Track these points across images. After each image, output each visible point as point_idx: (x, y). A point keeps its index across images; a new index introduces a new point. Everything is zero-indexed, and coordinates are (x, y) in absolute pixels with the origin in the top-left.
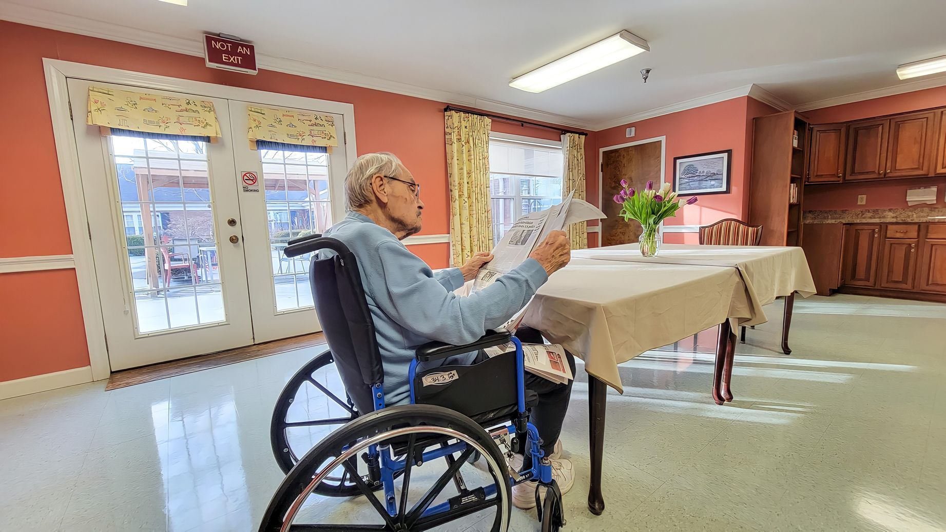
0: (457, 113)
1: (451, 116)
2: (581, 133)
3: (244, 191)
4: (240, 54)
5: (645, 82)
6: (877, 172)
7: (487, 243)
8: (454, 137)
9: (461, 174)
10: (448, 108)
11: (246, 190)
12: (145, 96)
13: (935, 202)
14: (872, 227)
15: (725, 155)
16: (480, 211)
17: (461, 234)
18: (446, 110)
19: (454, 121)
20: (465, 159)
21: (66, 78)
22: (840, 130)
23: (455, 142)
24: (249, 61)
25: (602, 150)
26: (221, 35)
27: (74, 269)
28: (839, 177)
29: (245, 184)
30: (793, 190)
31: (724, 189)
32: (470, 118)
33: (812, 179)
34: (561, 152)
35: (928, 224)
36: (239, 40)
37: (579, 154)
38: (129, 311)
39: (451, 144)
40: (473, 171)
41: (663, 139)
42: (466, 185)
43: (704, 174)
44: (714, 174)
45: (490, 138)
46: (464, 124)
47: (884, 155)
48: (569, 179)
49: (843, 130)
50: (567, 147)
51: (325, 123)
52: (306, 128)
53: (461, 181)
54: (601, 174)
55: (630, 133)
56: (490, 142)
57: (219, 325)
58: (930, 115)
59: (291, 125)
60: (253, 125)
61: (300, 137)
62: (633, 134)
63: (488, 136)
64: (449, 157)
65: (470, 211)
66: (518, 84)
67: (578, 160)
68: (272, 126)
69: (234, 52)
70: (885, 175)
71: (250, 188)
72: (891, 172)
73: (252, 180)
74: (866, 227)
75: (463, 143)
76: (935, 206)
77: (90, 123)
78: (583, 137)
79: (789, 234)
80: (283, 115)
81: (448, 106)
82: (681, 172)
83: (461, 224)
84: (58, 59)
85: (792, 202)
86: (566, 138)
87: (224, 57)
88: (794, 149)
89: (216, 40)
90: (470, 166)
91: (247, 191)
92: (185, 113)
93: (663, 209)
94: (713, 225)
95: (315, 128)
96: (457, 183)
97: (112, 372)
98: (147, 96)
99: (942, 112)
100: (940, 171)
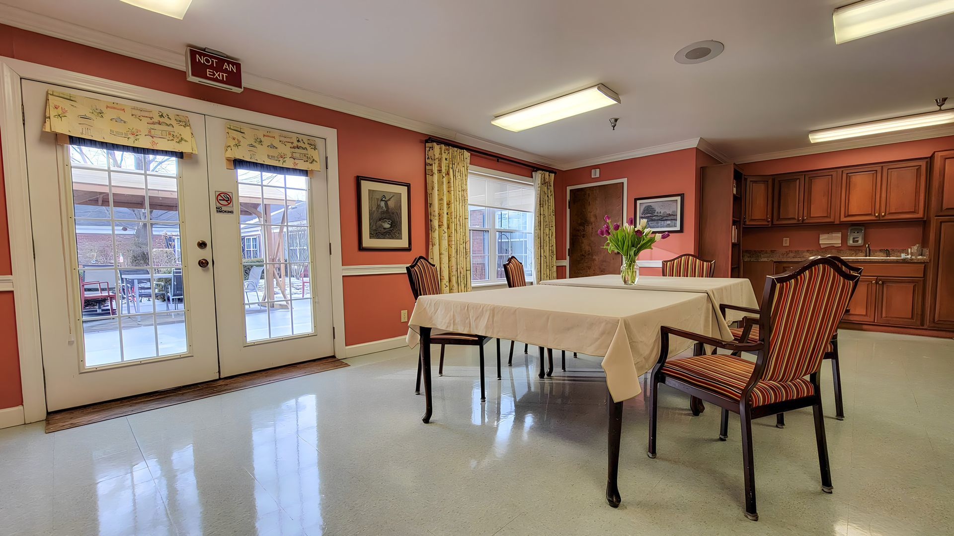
0: (438, 145)
1: (432, 148)
2: (551, 171)
3: (217, 211)
4: (226, 71)
5: (614, 129)
6: (797, 218)
7: (465, 274)
8: (435, 168)
9: (441, 204)
10: (430, 139)
11: (219, 210)
12: (113, 105)
13: (841, 245)
15: (679, 198)
16: (458, 242)
17: (440, 264)
18: (427, 141)
19: (435, 153)
20: (445, 190)
21: (21, 79)
22: (768, 181)
23: (436, 172)
24: (235, 78)
25: (569, 188)
26: (206, 50)
27: (12, 292)
28: (768, 222)
29: (218, 205)
30: (734, 231)
31: (678, 228)
32: (451, 150)
33: (747, 223)
34: (532, 188)
36: (225, 56)
37: (549, 191)
38: (75, 342)
39: (432, 175)
40: (453, 202)
41: (625, 180)
42: (445, 216)
43: (661, 214)
44: (670, 215)
45: (469, 171)
46: (444, 156)
47: (801, 204)
48: (540, 214)
49: (770, 182)
50: (539, 184)
51: (307, 146)
52: (286, 150)
53: (441, 212)
54: (568, 210)
55: (596, 173)
56: (468, 175)
57: (180, 357)
58: (834, 174)
59: (272, 147)
60: (232, 143)
61: (281, 159)
62: (598, 175)
63: (467, 169)
64: (429, 187)
65: (449, 241)
66: (501, 123)
67: (548, 196)
68: (252, 146)
69: (219, 68)
70: (803, 221)
71: (224, 208)
73: (227, 201)
75: (444, 175)
76: (840, 249)
77: (48, 129)
78: (553, 175)
79: (732, 269)
80: (264, 136)
81: (430, 138)
82: (641, 212)
83: (440, 255)
84: (13, 57)
85: (733, 241)
86: (538, 176)
87: (208, 73)
88: (734, 196)
89: (201, 55)
90: (449, 197)
91: (221, 212)
92: (157, 126)
93: (642, 243)
94: (674, 260)
95: (296, 150)
96: (436, 213)
97: (48, 414)
98: (115, 105)
99: (842, 171)
100: (843, 219)
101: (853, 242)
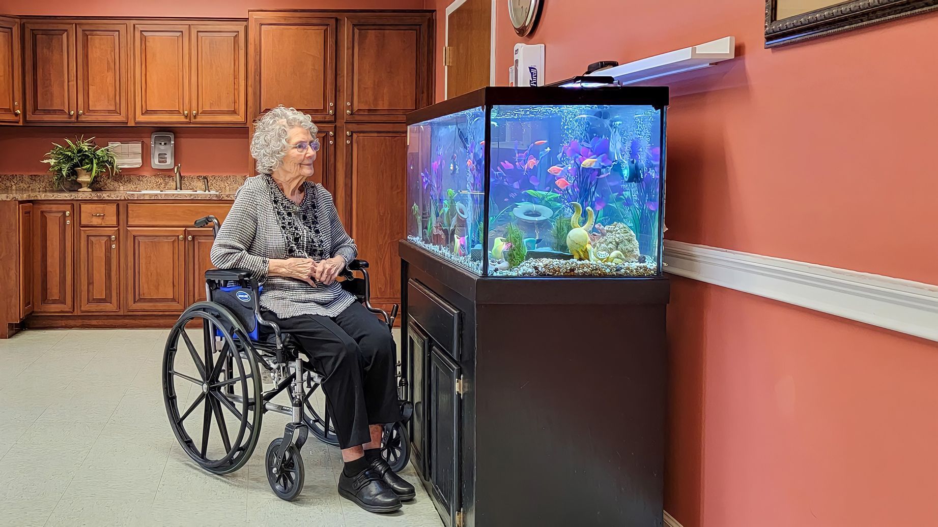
6: (66, 111)
13: (140, 167)
14: (62, 208)
22: (12, 29)
28: (17, 115)
35: (128, 202)
49: (16, 30)
58: (122, 28)
70: (77, 118)
72: (84, 114)
74: (54, 207)
76: (140, 173)
99: (134, 26)
100: (141, 118)
101: (160, 162)
